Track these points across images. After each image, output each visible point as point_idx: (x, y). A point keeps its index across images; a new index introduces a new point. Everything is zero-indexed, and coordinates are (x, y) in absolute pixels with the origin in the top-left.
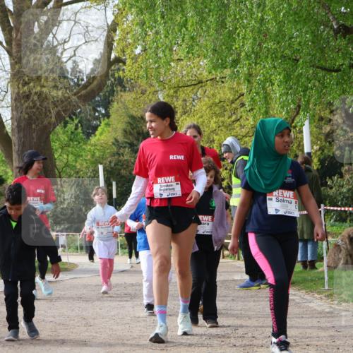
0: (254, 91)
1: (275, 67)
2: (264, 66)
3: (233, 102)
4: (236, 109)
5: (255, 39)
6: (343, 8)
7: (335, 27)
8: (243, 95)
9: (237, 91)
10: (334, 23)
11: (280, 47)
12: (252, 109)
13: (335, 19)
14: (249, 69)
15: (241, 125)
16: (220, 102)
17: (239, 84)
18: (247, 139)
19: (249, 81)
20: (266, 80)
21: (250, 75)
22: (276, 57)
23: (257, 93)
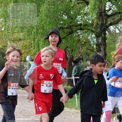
0: (35, 43)
1: (42, 37)
2: (39, 36)
3: (29, 46)
4: (30, 48)
5: (37, 29)
6: (61, 22)
7: (59, 27)
8: (32, 44)
9: (30, 43)
10: (59, 26)
11: (43, 31)
12: (34, 48)
13: (59, 25)
14: (34, 37)
15: (31, 53)
16: (25, 45)
17: (31, 41)
18: (32, 57)
19: (34, 40)
20: (39, 40)
21: (35, 39)
22: (42, 34)
23: (36, 44)
